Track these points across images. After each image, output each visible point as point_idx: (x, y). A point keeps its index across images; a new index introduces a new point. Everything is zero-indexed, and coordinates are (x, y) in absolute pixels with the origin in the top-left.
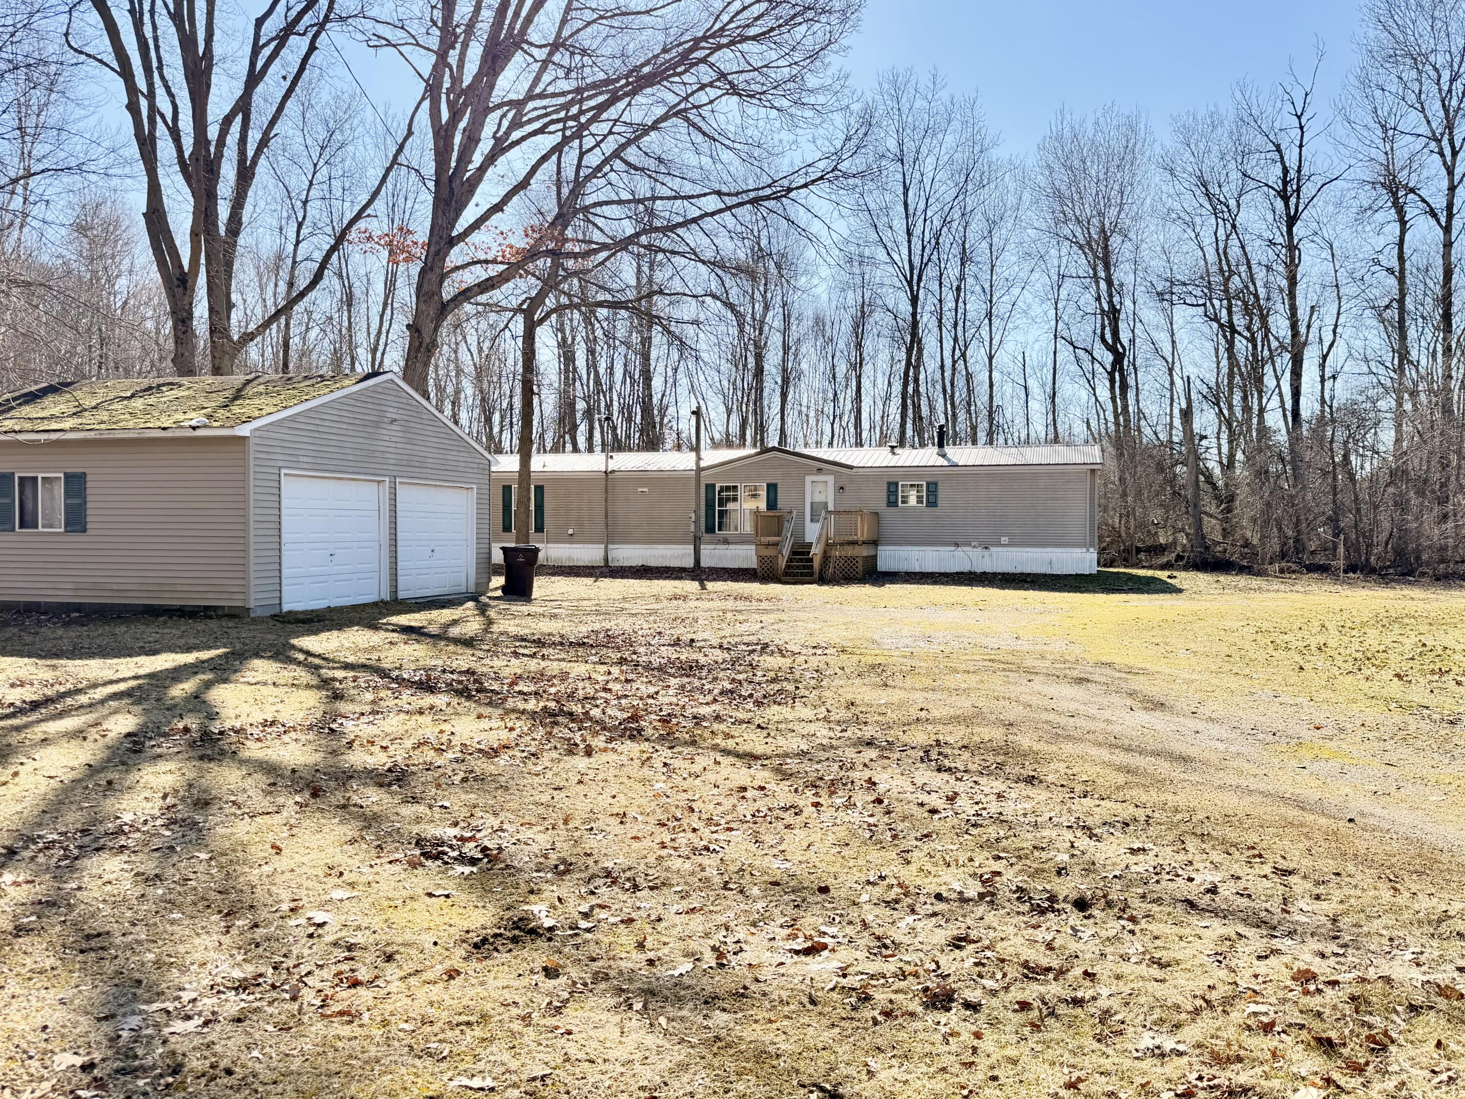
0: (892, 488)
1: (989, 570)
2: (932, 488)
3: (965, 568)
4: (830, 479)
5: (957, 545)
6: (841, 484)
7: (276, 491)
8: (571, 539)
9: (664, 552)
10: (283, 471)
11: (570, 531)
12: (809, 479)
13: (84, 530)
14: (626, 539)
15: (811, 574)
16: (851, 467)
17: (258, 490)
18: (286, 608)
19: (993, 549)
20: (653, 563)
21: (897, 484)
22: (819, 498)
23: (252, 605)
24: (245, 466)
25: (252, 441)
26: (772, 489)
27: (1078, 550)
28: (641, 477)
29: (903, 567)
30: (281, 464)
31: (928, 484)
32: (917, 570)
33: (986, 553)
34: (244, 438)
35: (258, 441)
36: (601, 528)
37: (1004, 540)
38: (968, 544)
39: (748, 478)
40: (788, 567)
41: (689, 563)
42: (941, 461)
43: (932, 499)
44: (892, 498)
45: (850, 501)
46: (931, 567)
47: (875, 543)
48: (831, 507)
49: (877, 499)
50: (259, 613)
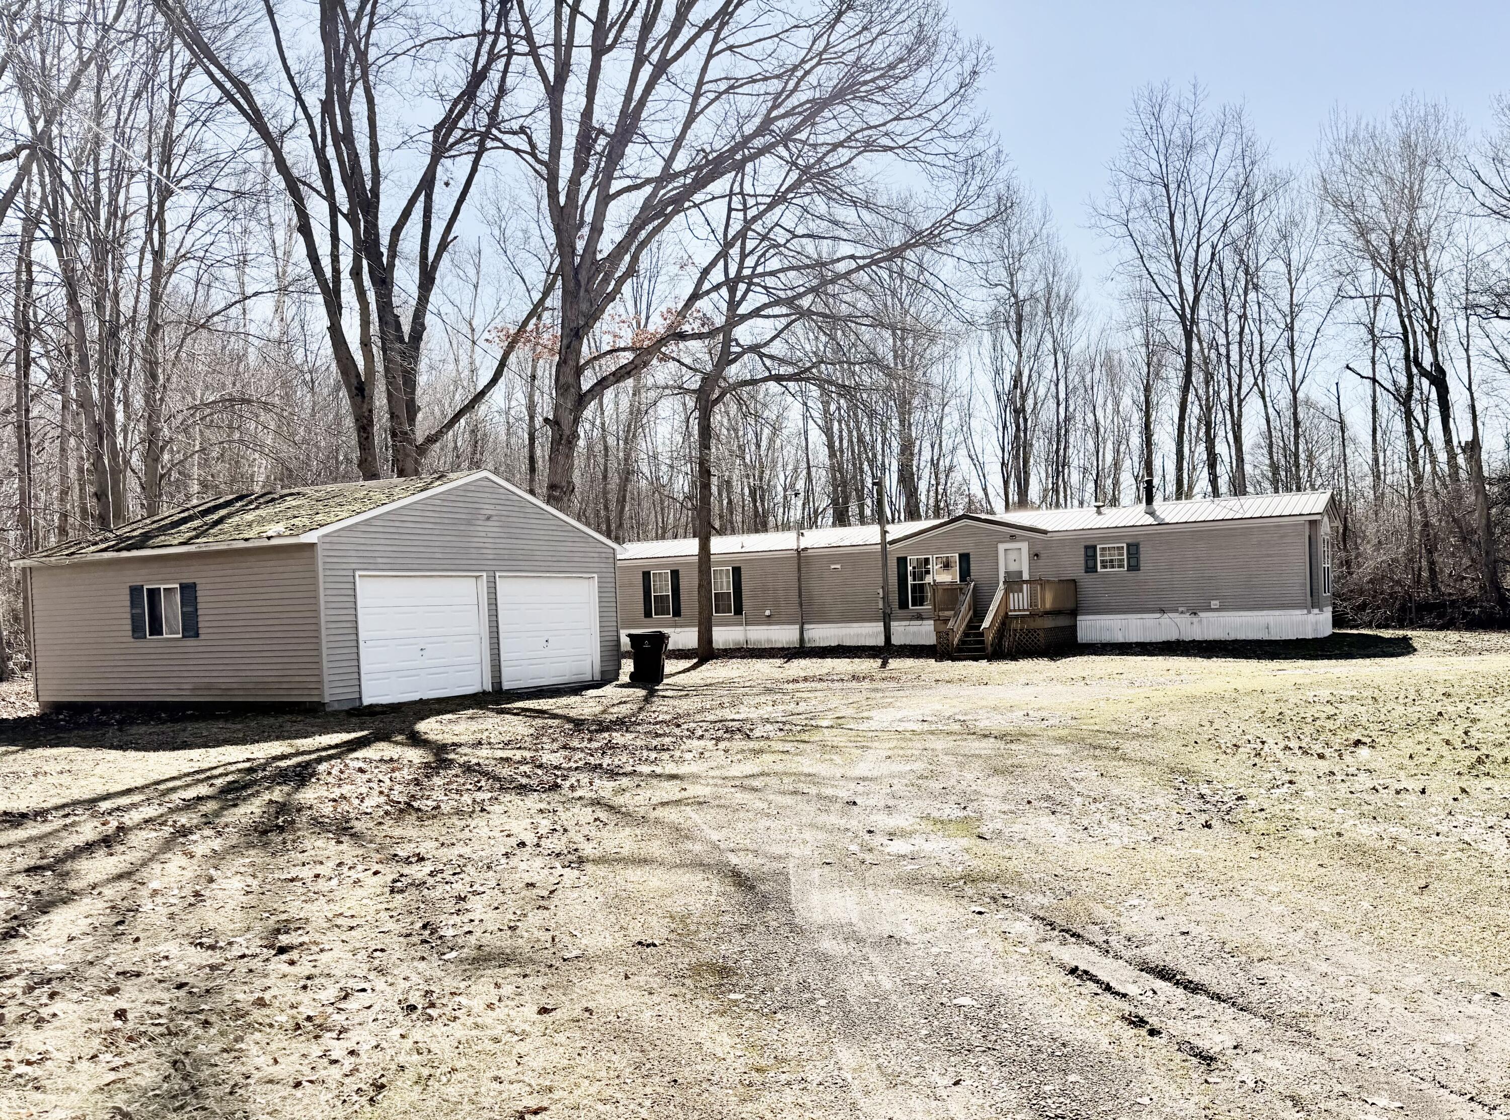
0: (1090, 551)
1: (1198, 637)
2: (1133, 550)
3: (1173, 636)
4: (1024, 546)
5: (1163, 611)
6: (1036, 551)
7: (351, 592)
8: (769, 620)
9: (859, 631)
10: (358, 573)
11: (768, 613)
12: (1002, 547)
13: (197, 635)
14: (824, 618)
15: (983, 650)
16: (1045, 532)
17: (329, 592)
18: (366, 701)
19: (1202, 615)
20: (848, 642)
21: (1095, 547)
22: (1013, 567)
23: (327, 700)
24: (315, 571)
25: (319, 548)
26: (965, 558)
27: (1298, 612)
28: (835, 555)
29: (1106, 638)
30: (354, 566)
31: (1128, 545)
32: (1121, 640)
33: (1195, 620)
34: (313, 545)
35: (328, 546)
36: (794, 609)
37: (1215, 604)
38: (1176, 611)
39: (939, 550)
40: (962, 642)
41: (880, 641)
42: (1150, 520)
43: (1133, 562)
44: (1091, 563)
45: (1048, 571)
46: (1134, 636)
47: (1074, 613)
48: (1026, 577)
49: (1074, 566)
50: (336, 707)
